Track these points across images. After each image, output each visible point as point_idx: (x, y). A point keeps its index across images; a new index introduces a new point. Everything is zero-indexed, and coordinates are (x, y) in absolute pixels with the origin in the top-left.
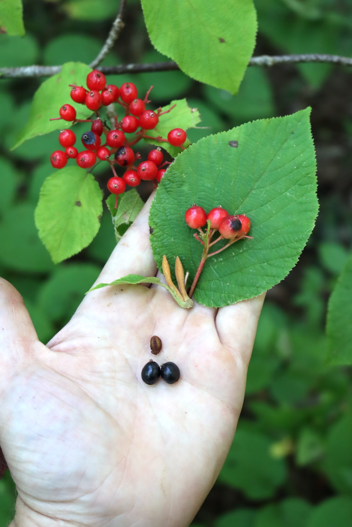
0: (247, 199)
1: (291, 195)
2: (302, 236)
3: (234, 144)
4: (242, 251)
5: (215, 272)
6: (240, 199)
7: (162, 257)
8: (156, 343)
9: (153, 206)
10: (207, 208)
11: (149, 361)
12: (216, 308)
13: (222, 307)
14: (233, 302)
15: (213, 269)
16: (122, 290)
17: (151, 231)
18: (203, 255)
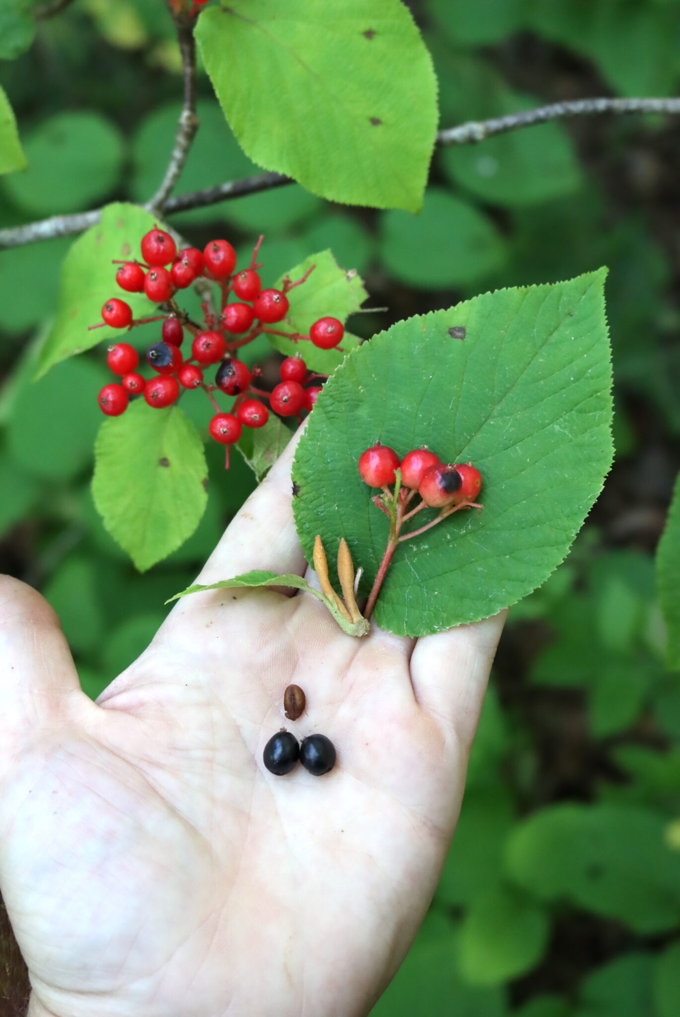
0: (479, 436)
1: (562, 430)
2: (577, 506)
3: (456, 332)
4: (464, 531)
5: (413, 570)
6: (465, 434)
7: (313, 540)
8: (294, 699)
9: (301, 445)
10: (400, 451)
11: (279, 731)
12: (412, 638)
13: (423, 636)
14: (443, 626)
15: (407, 563)
16: (235, 598)
17: (296, 490)
18: (389, 537)
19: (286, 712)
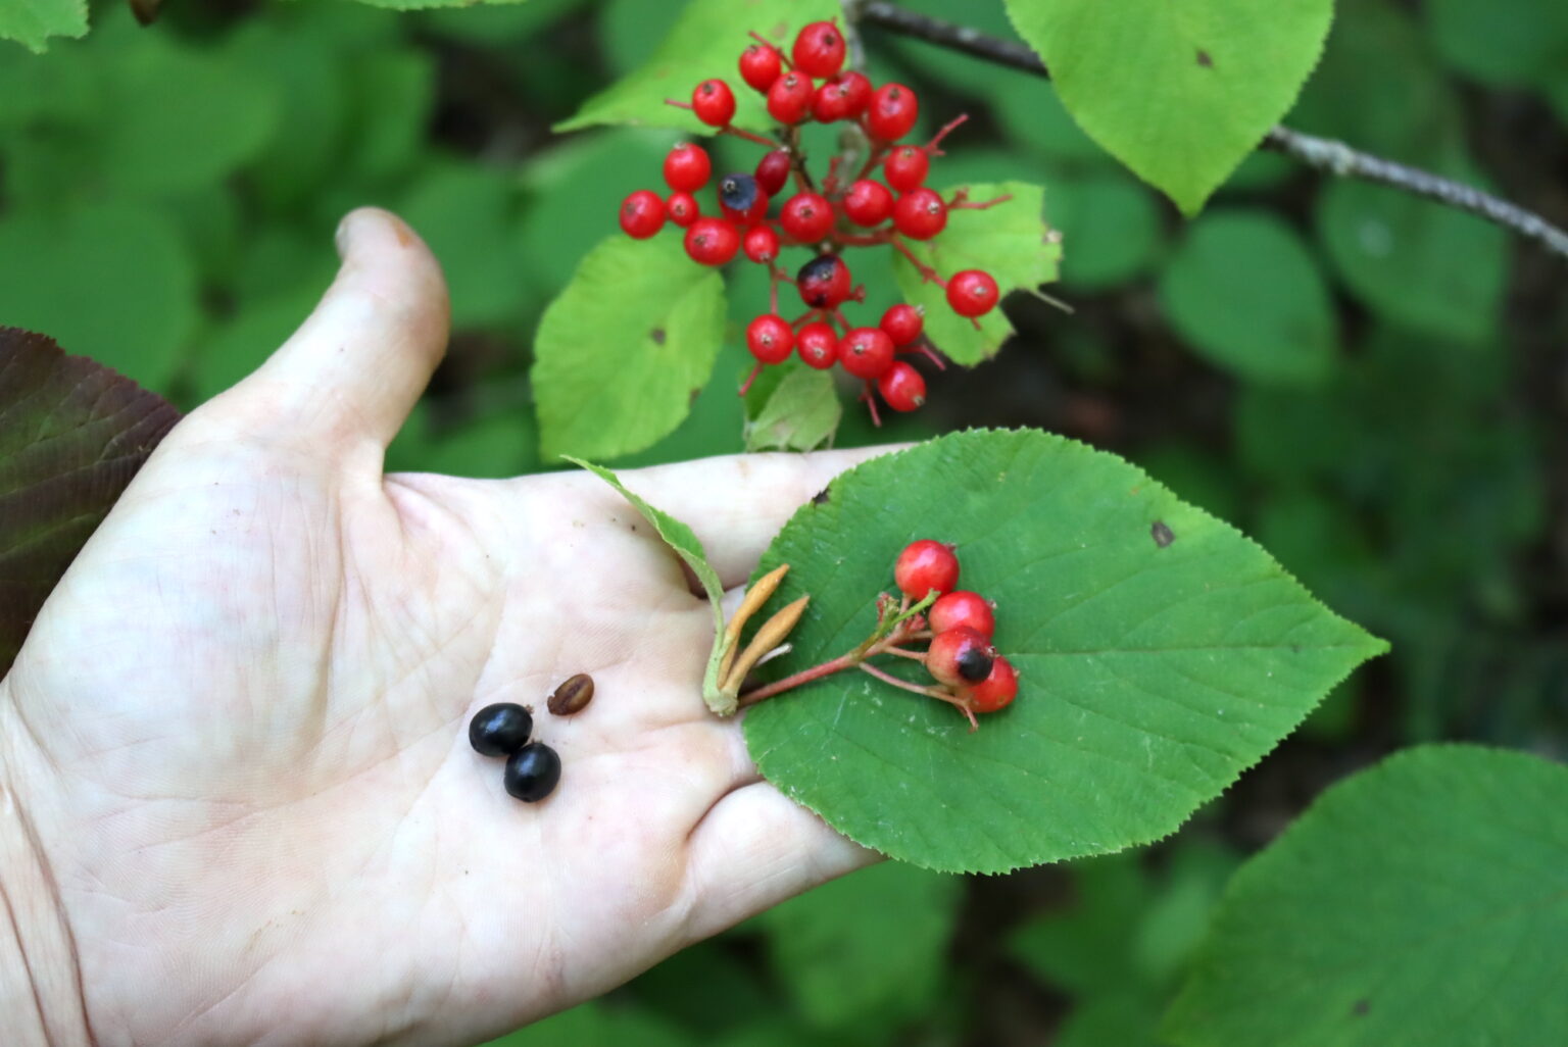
0: (1060, 658)
1: (1148, 749)
2: (1070, 838)
3: (1161, 532)
4: (933, 732)
5: (840, 710)
6: (1049, 640)
7: (778, 565)
8: (575, 693)
9: (879, 462)
10: (967, 580)
11: (524, 705)
12: (759, 773)
13: (770, 783)
14: (801, 797)
15: (842, 696)
16: (634, 528)
17: (821, 498)
18: (854, 650)
19: (553, 695)
